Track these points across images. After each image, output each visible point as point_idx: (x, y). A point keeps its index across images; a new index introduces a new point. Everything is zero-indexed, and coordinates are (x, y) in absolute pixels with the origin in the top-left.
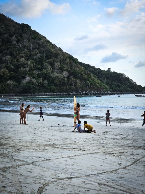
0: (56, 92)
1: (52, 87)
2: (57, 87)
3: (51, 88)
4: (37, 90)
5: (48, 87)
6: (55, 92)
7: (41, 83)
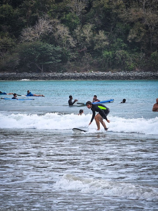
0: (133, 70)
1: (120, 51)
2: (139, 51)
3: (114, 56)
4: (73, 60)
5: (106, 53)
6: (129, 70)
7: (84, 40)
